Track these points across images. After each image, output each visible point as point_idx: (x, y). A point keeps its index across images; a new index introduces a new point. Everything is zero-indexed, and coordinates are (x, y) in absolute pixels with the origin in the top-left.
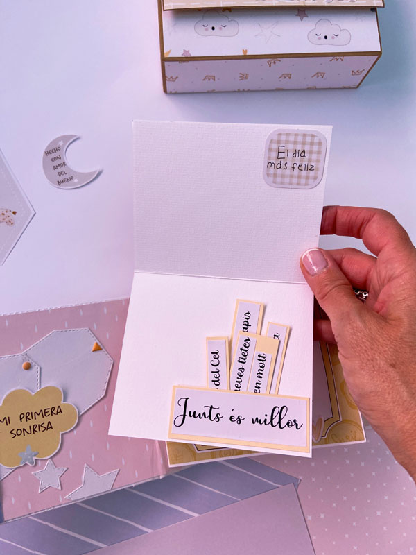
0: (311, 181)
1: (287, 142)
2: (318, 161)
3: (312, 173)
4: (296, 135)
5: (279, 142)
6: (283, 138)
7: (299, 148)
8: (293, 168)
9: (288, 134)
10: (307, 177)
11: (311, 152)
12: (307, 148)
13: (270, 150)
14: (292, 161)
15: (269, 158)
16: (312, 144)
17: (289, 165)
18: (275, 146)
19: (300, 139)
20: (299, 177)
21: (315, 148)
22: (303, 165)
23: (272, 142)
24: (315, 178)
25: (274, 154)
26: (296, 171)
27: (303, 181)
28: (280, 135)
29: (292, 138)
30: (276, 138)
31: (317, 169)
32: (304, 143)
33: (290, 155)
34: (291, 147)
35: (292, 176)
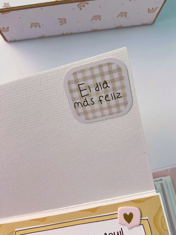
0: (122, 108)
1: (85, 79)
2: (123, 87)
3: (121, 100)
4: (92, 69)
5: (76, 81)
6: (80, 76)
7: (99, 80)
8: (101, 101)
9: (82, 71)
10: (118, 105)
11: (113, 81)
12: (107, 78)
13: (71, 91)
14: (97, 94)
15: (73, 99)
16: (111, 72)
17: (96, 99)
18: (74, 86)
19: (97, 71)
20: (109, 107)
21: (116, 75)
22: (110, 96)
23: (69, 83)
24: (126, 104)
25: (77, 94)
26: (105, 103)
27: (114, 110)
28: (75, 74)
29: (88, 74)
30: (72, 78)
31: (125, 95)
32: (102, 74)
33: (93, 89)
34: (90, 82)
35: (102, 109)
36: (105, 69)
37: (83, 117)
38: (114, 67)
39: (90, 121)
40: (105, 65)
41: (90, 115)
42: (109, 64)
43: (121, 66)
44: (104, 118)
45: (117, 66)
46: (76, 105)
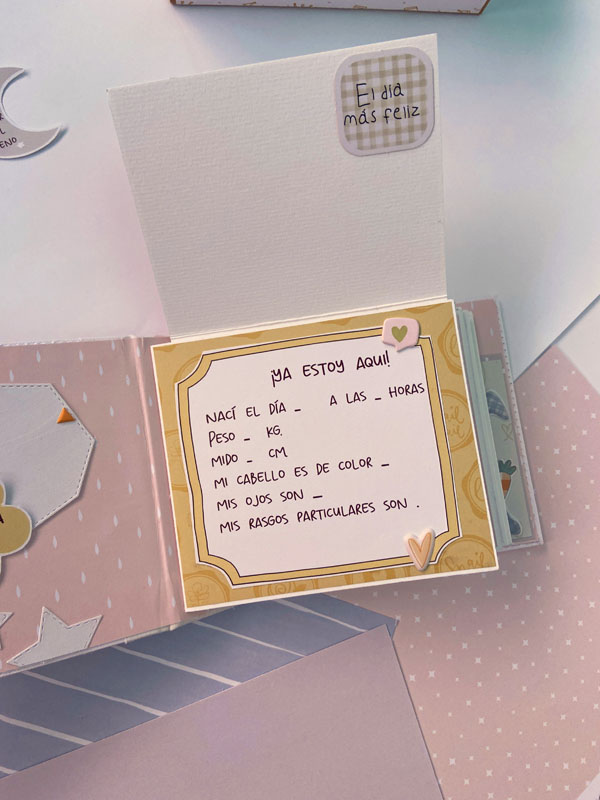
0: (417, 134)
1: (369, 75)
2: (423, 98)
3: (417, 120)
4: (381, 60)
5: (355, 77)
6: (361, 70)
7: (390, 81)
8: (386, 117)
9: (367, 62)
10: (411, 129)
11: (410, 85)
12: (402, 79)
13: (344, 94)
14: (383, 106)
15: (345, 109)
16: (409, 70)
17: (379, 113)
18: (350, 86)
19: (388, 66)
20: (398, 131)
21: (416, 77)
22: (402, 110)
23: (344, 80)
24: (423, 127)
25: (351, 101)
26: (392, 123)
27: (405, 136)
28: (355, 65)
29: (375, 68)
30: (349, 72)
31: (424, 113)
32: (396, 72)
33: (378, 96)
34: (376, 83)
35: (386, 132)
36: (402, 64)
37: (354, 143)
38: (415, 63)
39: (364, 152)
40: (401, 57)
41: (366, 142)
42: (408, 57)
43: (425, 63)
44: (386, 150)
45: (420, 61)
46: (347, 120)
